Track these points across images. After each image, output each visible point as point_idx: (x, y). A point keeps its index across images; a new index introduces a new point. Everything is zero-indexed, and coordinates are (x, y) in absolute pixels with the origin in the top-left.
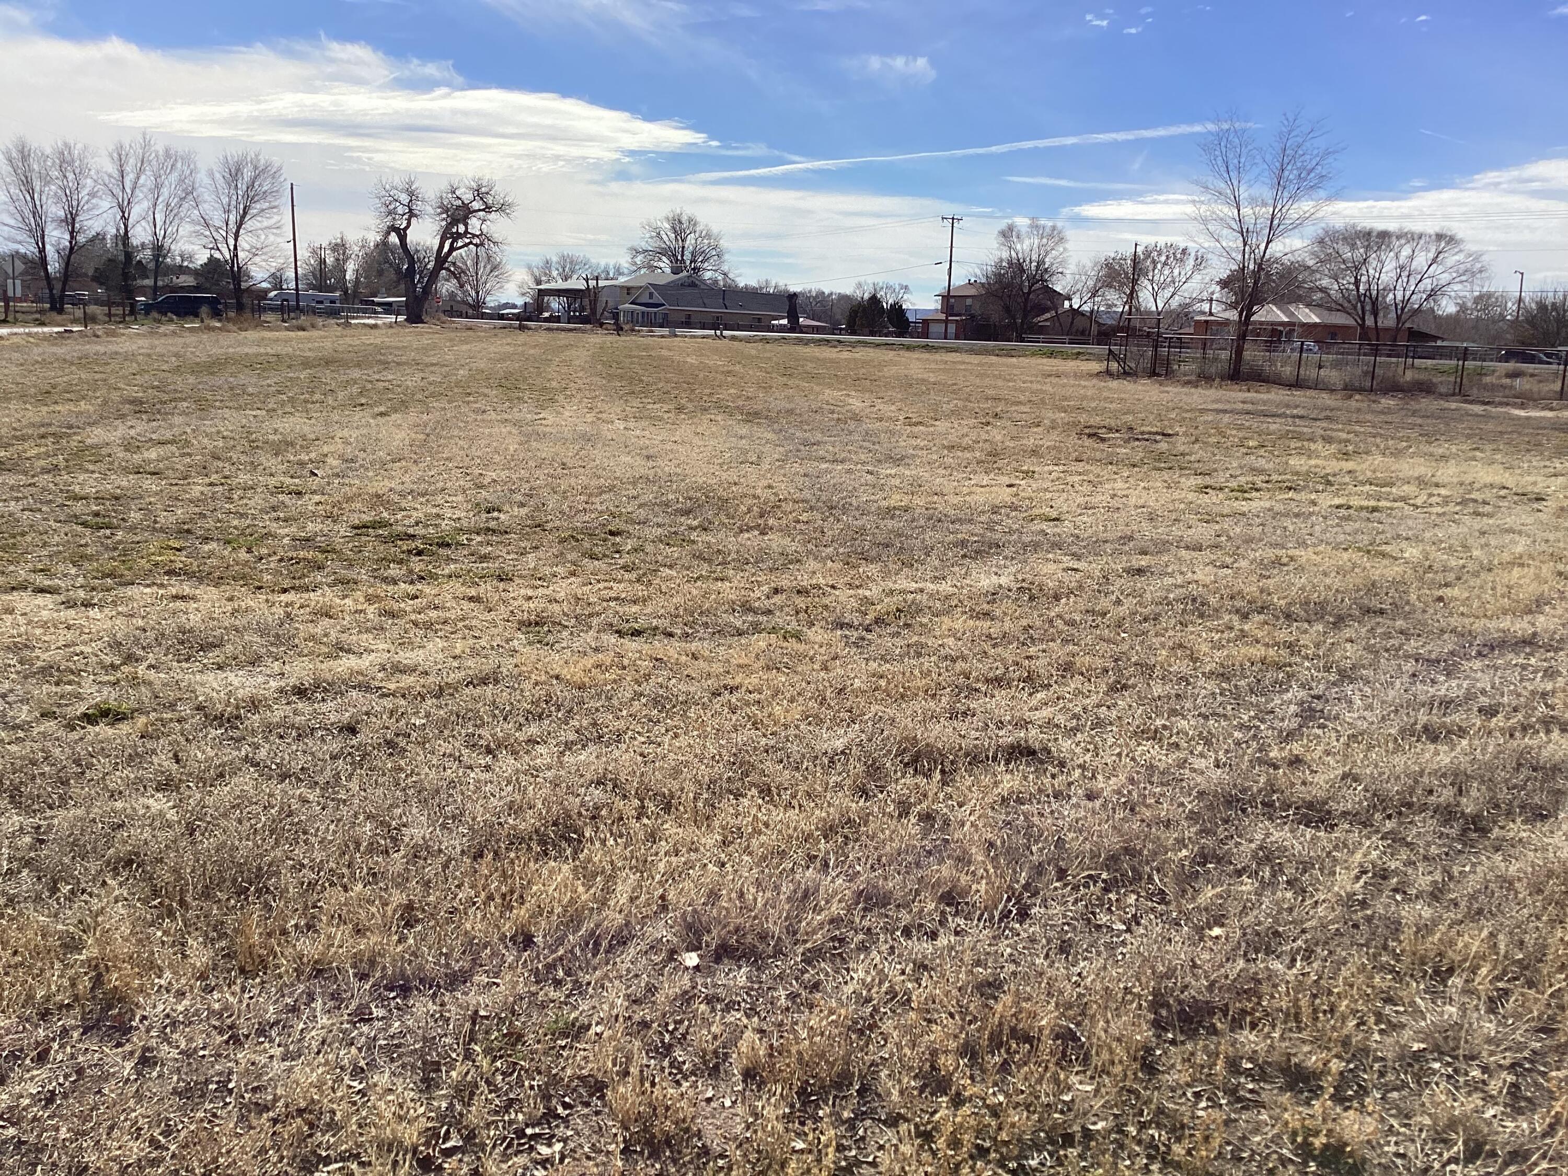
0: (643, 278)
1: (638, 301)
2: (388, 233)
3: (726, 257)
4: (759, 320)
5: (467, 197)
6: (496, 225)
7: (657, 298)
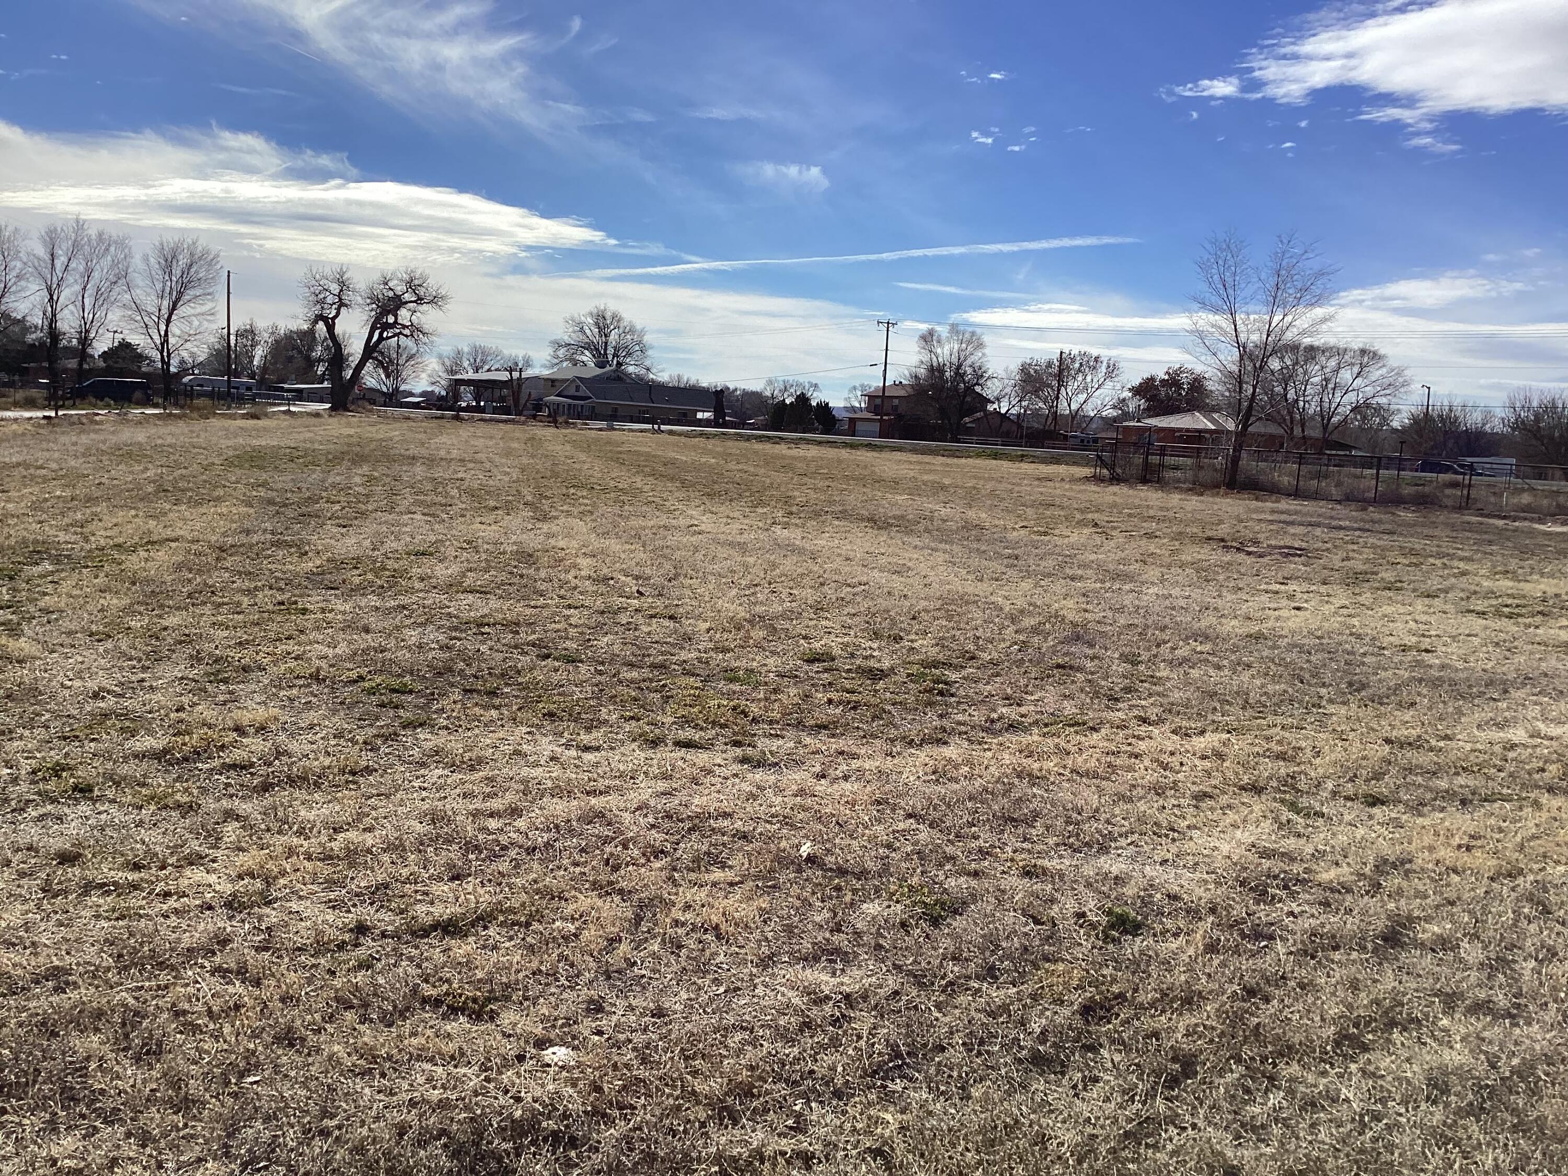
0: (567, 371)
1: (565, 393)
2: (315, 322)
3: (650, 352)
4: (685, 415)
5: (400, 289)
6: (427, 317)
7: (583, 389)
